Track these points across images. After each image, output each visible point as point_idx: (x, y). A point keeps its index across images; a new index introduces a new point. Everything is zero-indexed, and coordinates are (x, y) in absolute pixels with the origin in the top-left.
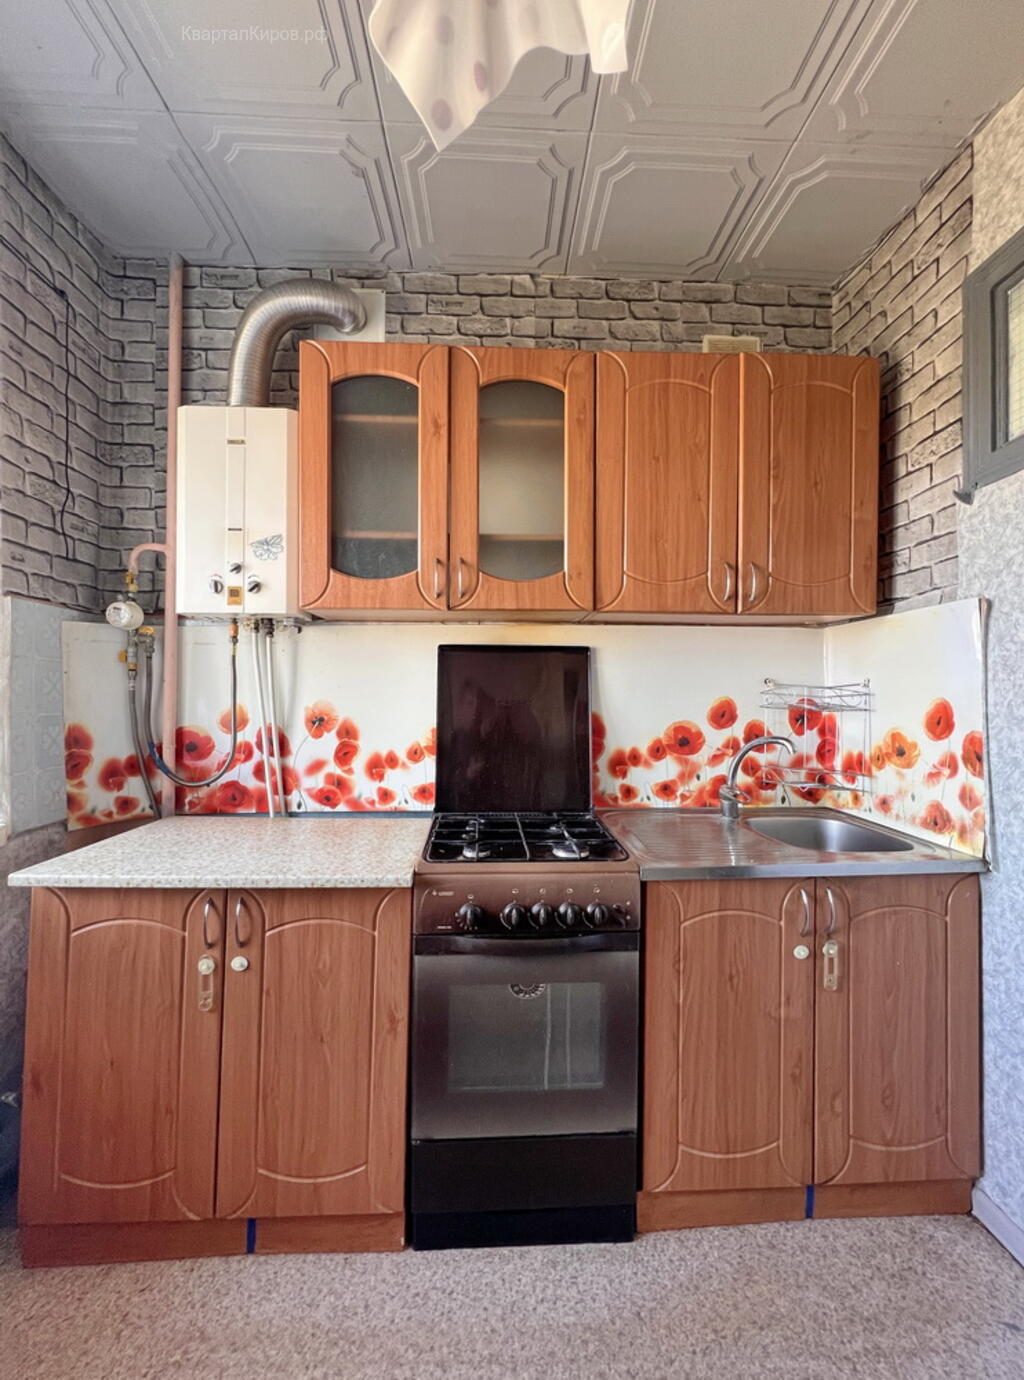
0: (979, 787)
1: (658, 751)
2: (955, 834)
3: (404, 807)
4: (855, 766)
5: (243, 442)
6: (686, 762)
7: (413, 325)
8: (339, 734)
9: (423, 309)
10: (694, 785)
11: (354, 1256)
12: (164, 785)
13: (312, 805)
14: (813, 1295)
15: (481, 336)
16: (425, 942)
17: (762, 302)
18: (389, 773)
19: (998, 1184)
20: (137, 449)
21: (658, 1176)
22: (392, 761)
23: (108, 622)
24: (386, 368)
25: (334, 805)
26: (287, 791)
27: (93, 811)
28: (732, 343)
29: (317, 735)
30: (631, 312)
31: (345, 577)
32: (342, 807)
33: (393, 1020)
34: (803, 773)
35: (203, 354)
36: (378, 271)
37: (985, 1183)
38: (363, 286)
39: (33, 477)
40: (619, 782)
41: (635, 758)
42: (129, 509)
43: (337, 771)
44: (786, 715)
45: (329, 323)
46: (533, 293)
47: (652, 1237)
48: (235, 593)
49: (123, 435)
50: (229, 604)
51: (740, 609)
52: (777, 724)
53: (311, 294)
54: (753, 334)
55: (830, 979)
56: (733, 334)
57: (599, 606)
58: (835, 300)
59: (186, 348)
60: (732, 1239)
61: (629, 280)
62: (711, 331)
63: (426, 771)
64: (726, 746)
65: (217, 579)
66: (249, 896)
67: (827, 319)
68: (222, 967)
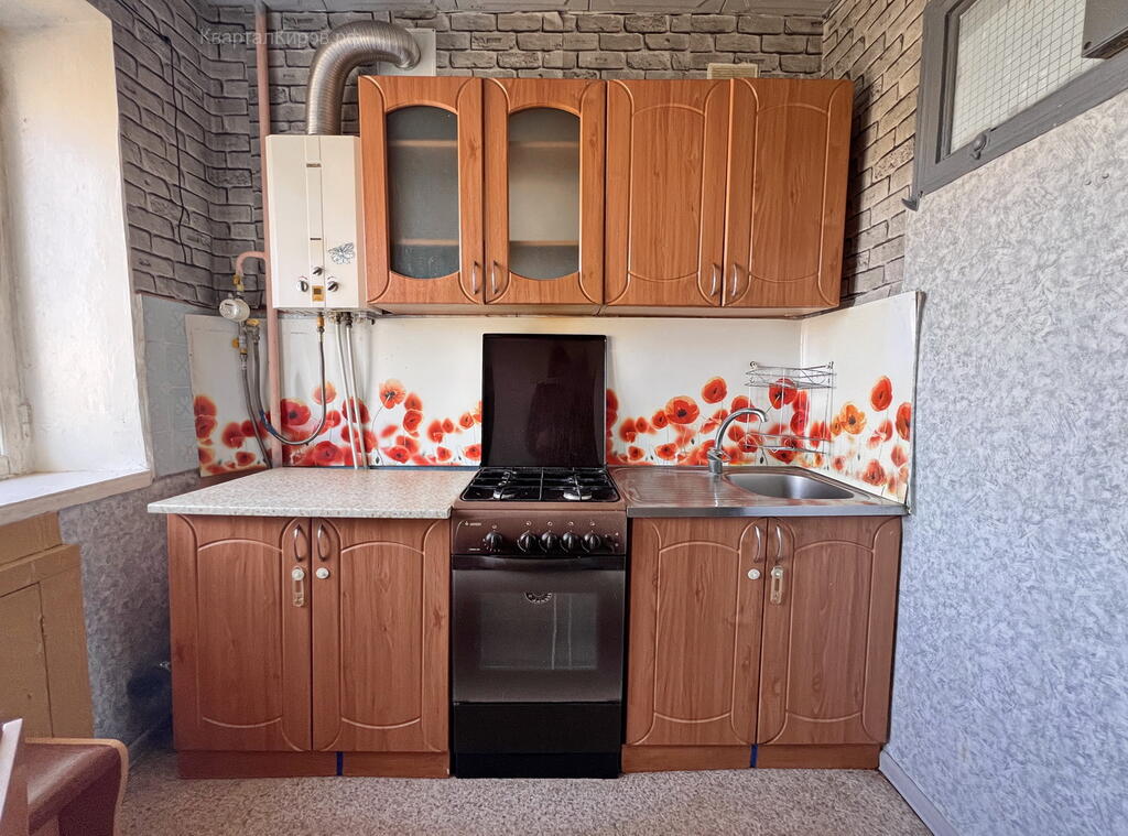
0: (906, 447)
1: (660, 420)
2: (886, 486)
3: (458, 462)
4: (820, 433)
5: (319, 165)
6: (683, 429)
7: (460, 60)
8: (407, 405)
9: (468, 46)
10: (689, 448)
11: (413, 780)
12: (273, 444)
13: (388, 461)
14: (746, 818)
15: (516, 69)
16: (460, 560)
17: (761, 31)
18: (446, 436)
19: (898, 748)
20: (238, 173)
21: (637, 733)
22: (448, 427)
23: (219, 315)
24: (429, 99)
25: (404, 461)
26: (367, 449)
27: (220, 463)
28: (732, 70)
29: (390, 406)
30: (645, 43)
31: (401, 278)
32: (410, 462)
33: (438, 618)
34: (779, 439)
35: (286, 89)
36: (428, 12)
37: (890, 748)
38: (416, 26)
39: (153, 197)
40: (629, 445)
41: (642, 426)
42: (234, 223)
43: (407, 434)
44: (766, 392)
45: (387, 60)
46: (561, 29)
47: (632, 776)
48: (317, 291)
49: (226, 161)
50: (314, 300)
51: (724, 303)
52: (760, 399)
53: (370, 34)
54: (751, 62)
55: (776, 595)
56: (734, 62)
57: (607, 301)
58: (825, 28)
59: (272, 85)
60: (692, 779)
61: (645, 14)
62: (715, 59)
63: (474, 435)
64: (717, 417)
65: (303, 279)
66: (327, 523)
67: (818, 46)
68: (309, 576)
